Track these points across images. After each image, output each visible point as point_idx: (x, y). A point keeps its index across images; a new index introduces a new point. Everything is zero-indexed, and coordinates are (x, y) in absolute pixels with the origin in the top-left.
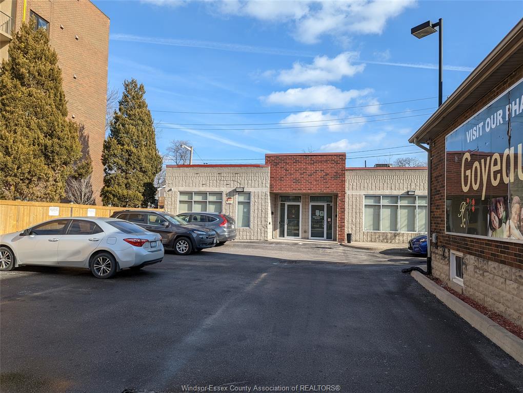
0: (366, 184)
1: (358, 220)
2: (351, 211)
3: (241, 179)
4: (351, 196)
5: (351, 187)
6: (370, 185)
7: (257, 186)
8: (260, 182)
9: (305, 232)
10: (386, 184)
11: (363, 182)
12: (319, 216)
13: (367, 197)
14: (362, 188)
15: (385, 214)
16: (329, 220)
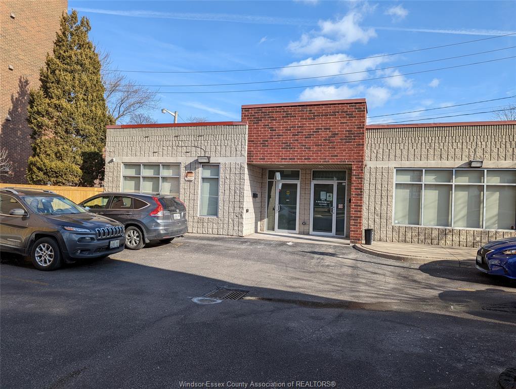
0: (398, 152)
1: (384, 207)
2: (372, 194)
3: (206, 144)
4: (373, 170)
5: (374, 155)
6: (405, 152)
7: (228, 154)
8: (233, 149)
9: (304, 223)
10: (431, 151)
11: (393, 148)
12: (326, 200)
13: (400, 171)
14: (392, 157)
15: (430, 198)
16: (340, 206)
